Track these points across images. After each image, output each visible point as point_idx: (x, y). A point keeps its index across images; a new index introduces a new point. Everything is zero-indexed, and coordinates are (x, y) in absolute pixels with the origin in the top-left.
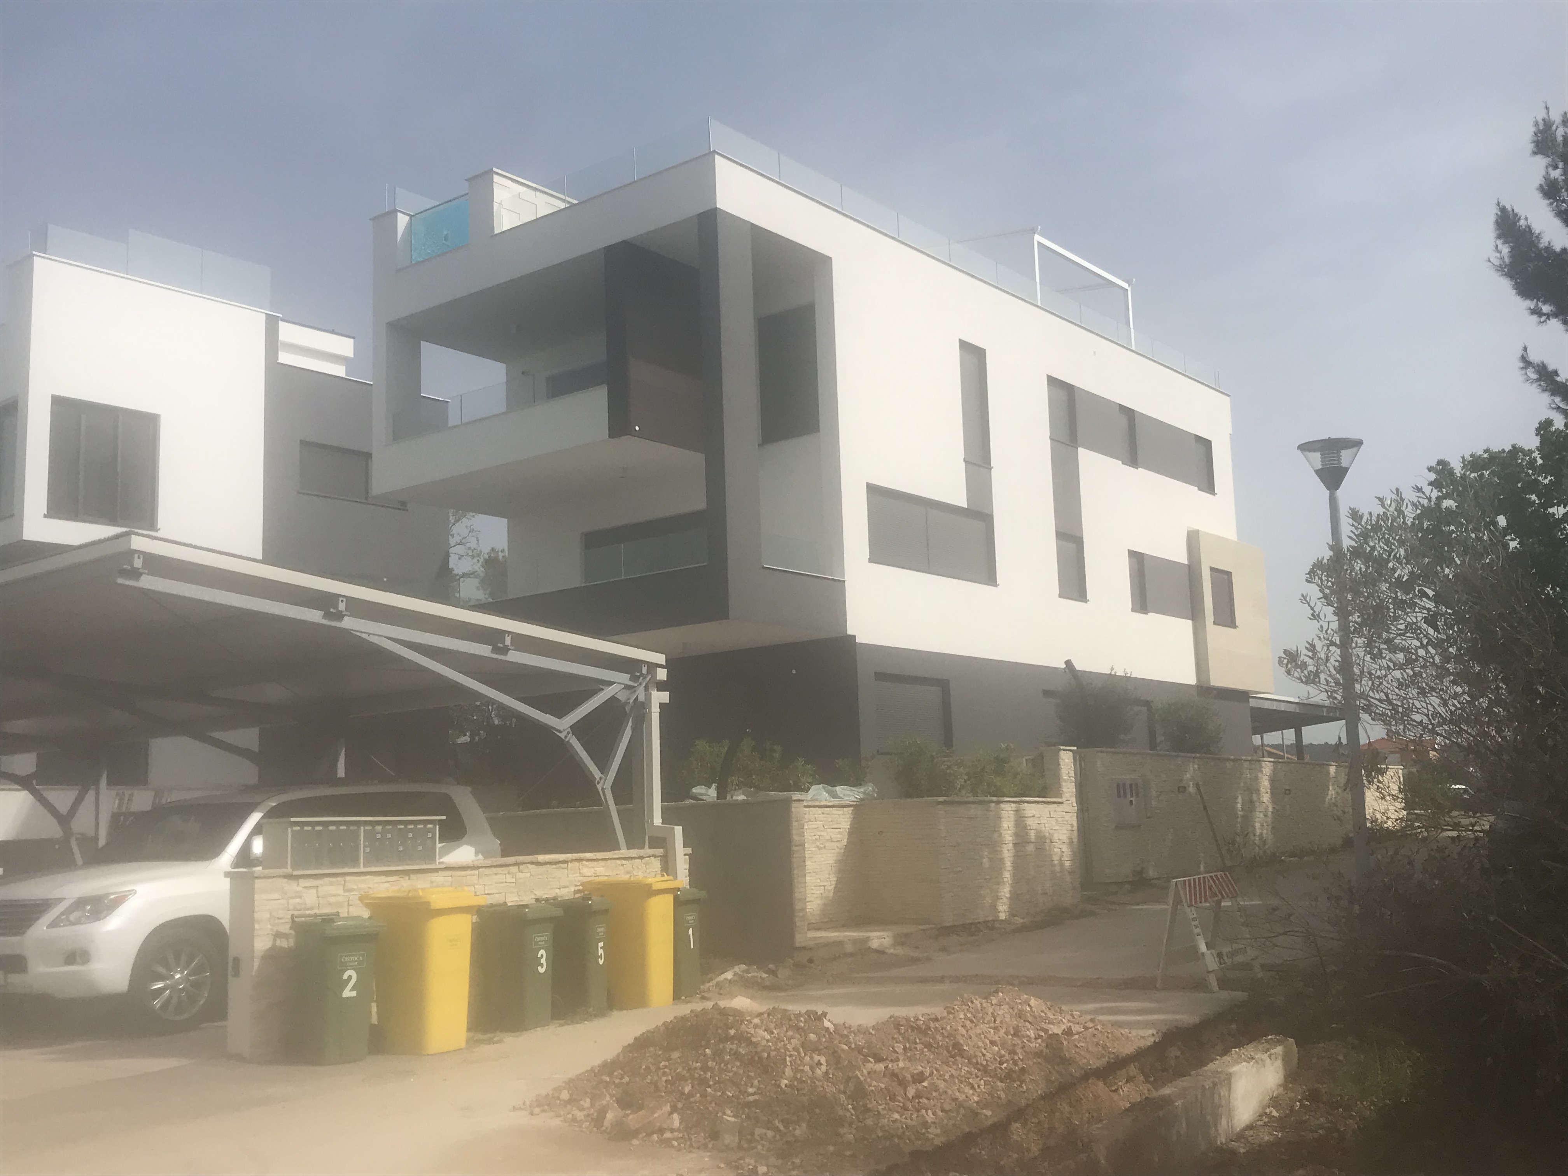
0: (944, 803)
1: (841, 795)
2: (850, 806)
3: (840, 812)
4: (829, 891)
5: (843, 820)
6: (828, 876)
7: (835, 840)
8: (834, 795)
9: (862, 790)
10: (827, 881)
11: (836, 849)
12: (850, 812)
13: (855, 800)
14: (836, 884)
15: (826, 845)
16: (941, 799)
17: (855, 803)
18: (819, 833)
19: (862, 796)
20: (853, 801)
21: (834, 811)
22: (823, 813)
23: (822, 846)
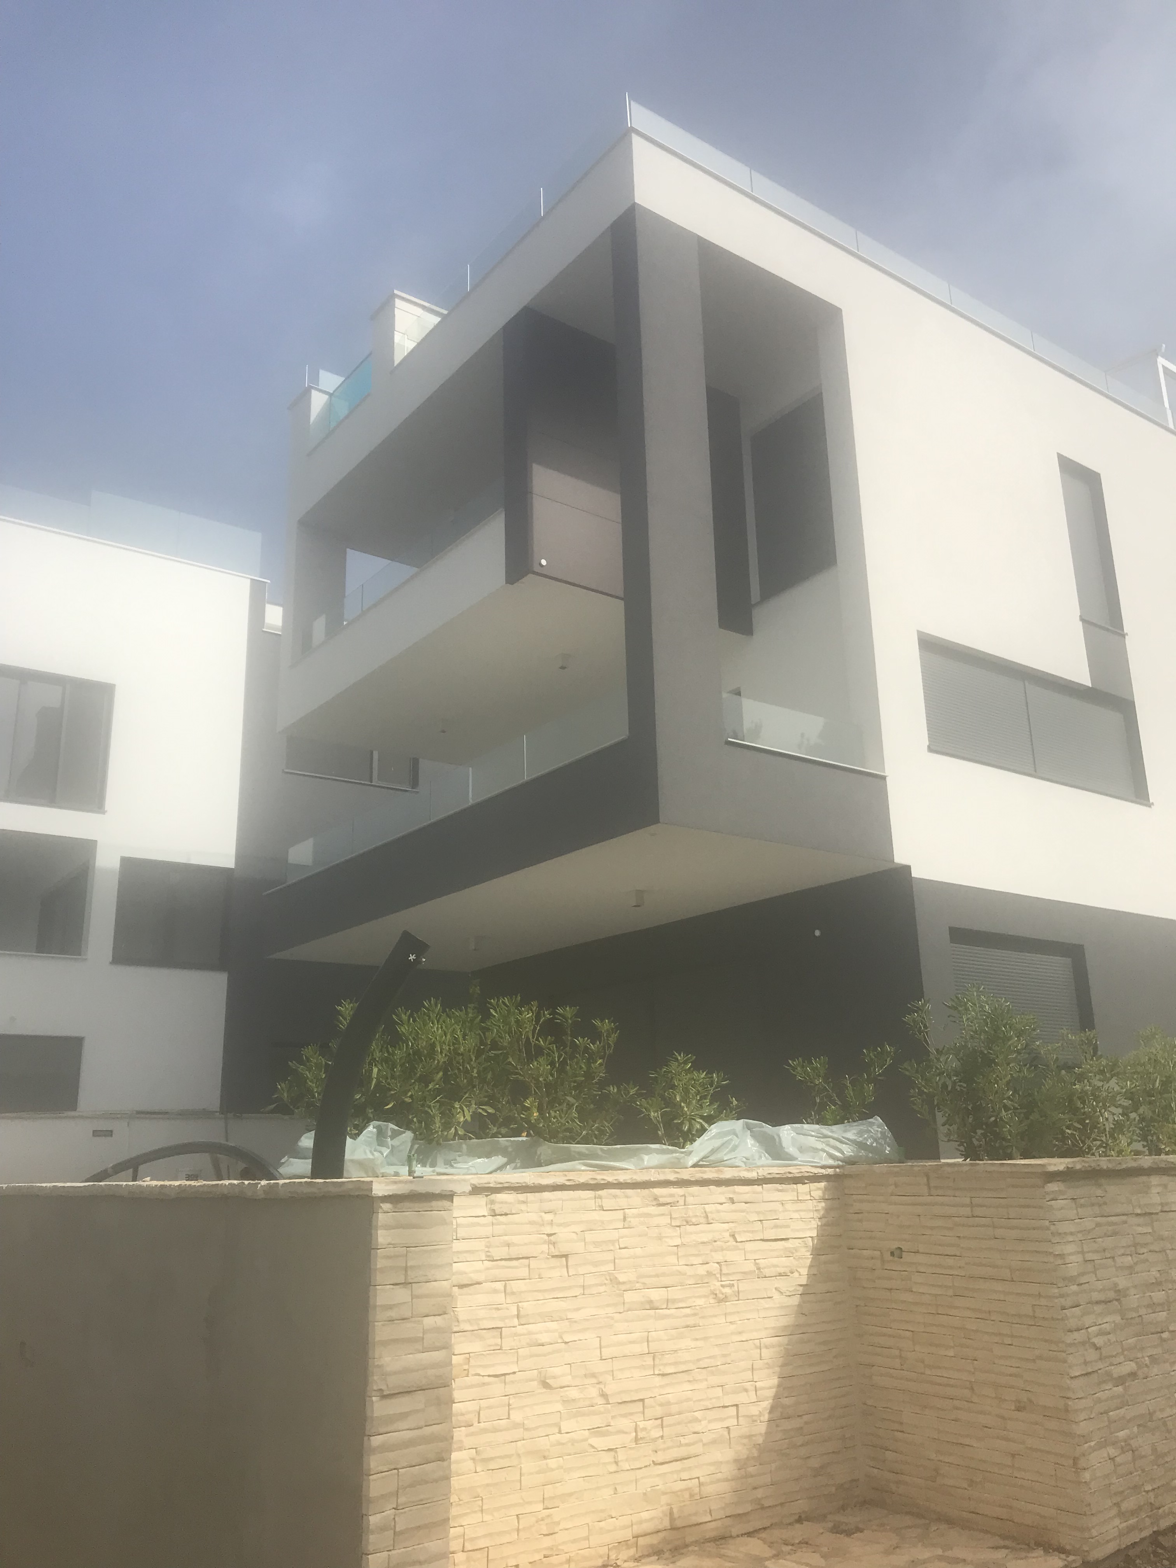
0: (1066, 1176)
1: (792, 1150)
2: (815, 1178)
3: (789, 1193)
4: (752, 1419)
5: (796, 1216)
6: (748, 1375)
7: (767, 1272)
8: (774, 1150)
9: (851, 1135)
10: (746, 1390)
11: (776, 1296)
12: (818, 1194)
13: (831, 1162)
14: (777, 1397)
15: (743, 1286)
16: (1058, 1164)
17: (830, 1171)
18: (719, 1257)
19: (848, 1151)
20: (823, 1167)
21: (769, 1192)
22: (732, 1201)
23: (727, 1290)
